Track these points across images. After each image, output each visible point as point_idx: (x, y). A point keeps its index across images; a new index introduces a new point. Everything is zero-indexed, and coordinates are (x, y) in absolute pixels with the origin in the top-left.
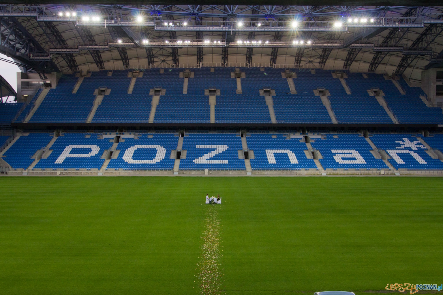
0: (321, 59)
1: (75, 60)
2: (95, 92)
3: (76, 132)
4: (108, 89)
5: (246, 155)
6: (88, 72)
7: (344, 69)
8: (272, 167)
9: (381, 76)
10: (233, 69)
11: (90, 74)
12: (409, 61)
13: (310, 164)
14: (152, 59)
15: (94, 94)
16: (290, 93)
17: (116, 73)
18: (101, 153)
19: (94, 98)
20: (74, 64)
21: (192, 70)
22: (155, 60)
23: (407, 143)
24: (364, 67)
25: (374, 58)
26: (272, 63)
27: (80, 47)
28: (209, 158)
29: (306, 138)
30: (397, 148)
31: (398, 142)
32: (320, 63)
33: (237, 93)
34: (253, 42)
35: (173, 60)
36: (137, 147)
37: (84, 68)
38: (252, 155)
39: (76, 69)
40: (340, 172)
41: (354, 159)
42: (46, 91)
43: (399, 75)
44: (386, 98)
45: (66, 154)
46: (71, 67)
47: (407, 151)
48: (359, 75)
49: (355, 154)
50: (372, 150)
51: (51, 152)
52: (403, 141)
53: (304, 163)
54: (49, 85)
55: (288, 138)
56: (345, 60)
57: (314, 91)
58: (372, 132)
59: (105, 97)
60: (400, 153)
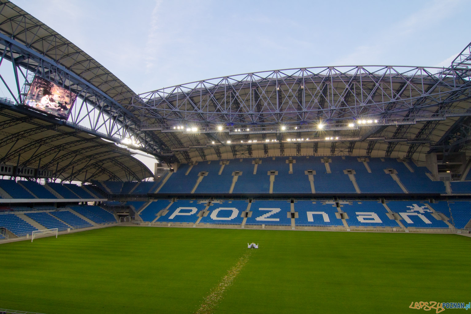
0: (349, 149)
1: (189, 155)
2: (199, 174)
3: (185, 199)
4: (207, 172)
5: (293, 215)
6: (196, 162)
7: (367, 155)
8: (311, 224)
9: (395, 160)
10: (288, 158)
11: (198, 163)
12: (415, 148)
13: (339, 223)
14: (236, 153)
15: (198, 176)
16: (327, 173)
17: (213, 162)
18: (197, 212)
19: (198, 177)
20: (188, 157)
21: (260, 159)
22: (238, 153)
23: (416, 207)
24: (382, 154)
25: (389, 147)
26: (314, 153)
27: (190, 147)
28: (266, 217)
29: (337, 204)
30: (407, 211)
31: (409, 207)
32: (348, 152)
33: (289, 173)
34: (298, 140)
35: (249, 153)
36: (220, 209)
37: (194, 160)
38: (297, 215)
39: (190, 161)
40: (361, 228)
41: (373, 219)
42: (170, 174)
43: (409, 159)
44: (398, 175)
45: (176, 213)
46: (186, 159)
47: (416, 214)
48: (378, 159)
49: (374, 215)
50: (388, 213)
51: (168, 211)
52: (413, 206)
53: (334, 221)
54: (173, 170)
55: (324, 204)
56: (367, 149)
57: (344, 171)
58: (388, 200)
59: (205, 177)
60: (410, 216)
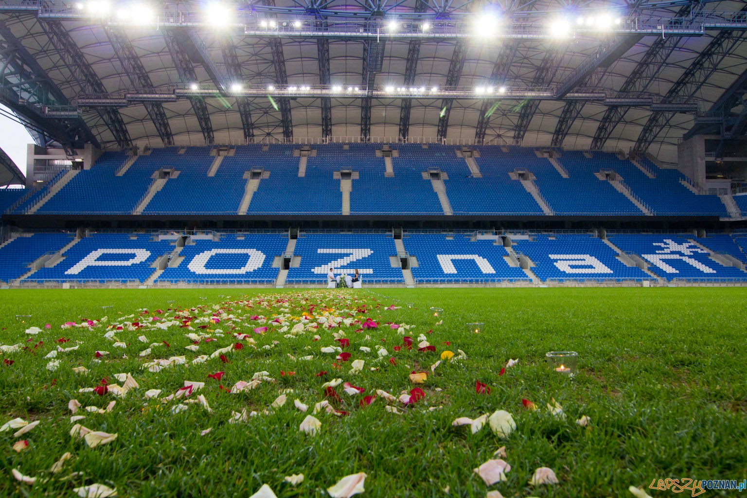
0: (517, 133)
1: (126, 131)
2: (154, 175)
3: (114, 231)
4: (176, 170)
5: (405, 263)
6: (147, 149)
7: (553, 146)
8: (450, 278)
9: (613, 156)
10: (379, 146)
11: (150, 152)
12: (656, 130)
13: (518, 273)
14: (251, 131)
15: (152, 177)
16: (472, 177)
17: (192, 150)
18: (151, 259)
19: (150, 181)
20: (124, 135)
21: (313, 147)
22: (256, 132)
23: (673, 246)
24: (584, 143)
25: (600, 129)
26: (439, 137)
27: (129, 95)
28: (339, 266)
29: (504, 239)
30: (657, 252)
31: (657, 244)
32: (514, 137)
33: (386, 176)
34: (411, 89)
35: (284, 132)
36: (214, 252)
37: (141, 144)
38: (413, 262)
39: (128, 145)
40: (569, 284)
41: (591, 267)
42: (73, 173)
43: (641, 154)
44: (626, 184)
45: (91, 260)
46: (119, 141)
47: (677, 257)
48: (577, 154)
49: (590, 260)
50: (618, 255)
51: (62, 259)
52: (665, 243)
53: (505, 271)
54: (81, 164)
55: (473, 239)
56: (554, 134)
57: (510, 174)
58: (611, 232)
59: (170, 181)
60: (668, 260)
